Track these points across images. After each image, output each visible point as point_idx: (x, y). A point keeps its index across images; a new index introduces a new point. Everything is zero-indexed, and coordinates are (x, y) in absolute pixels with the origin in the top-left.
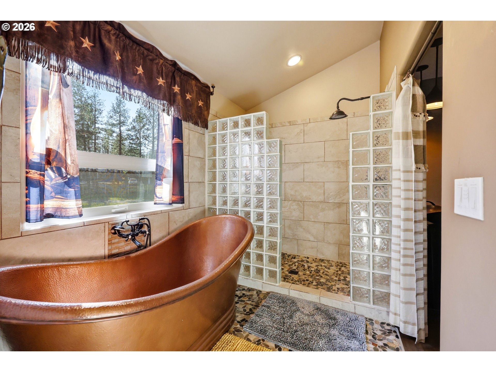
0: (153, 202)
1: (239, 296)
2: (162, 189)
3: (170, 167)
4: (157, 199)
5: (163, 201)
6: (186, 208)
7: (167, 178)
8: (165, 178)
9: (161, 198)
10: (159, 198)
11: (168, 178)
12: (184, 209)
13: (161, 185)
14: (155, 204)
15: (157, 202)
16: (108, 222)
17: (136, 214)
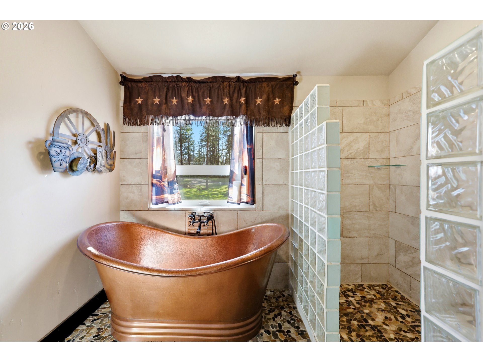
0: (226, 201)
1: (283, 329)
2: (233, 190)
3: (237, 171)
4: (229, 199)
5: (232, 200)
6: (258, 210)
7: (235, 181)
8: (234, 181)
9: (231, 198)
10: (230, 198)
11: (237, 181)
12: (256, 211)
13: (232, 187)
14: (228, 202)
15: (229, 201)
16: (188, 211)
17: (207, 208)
